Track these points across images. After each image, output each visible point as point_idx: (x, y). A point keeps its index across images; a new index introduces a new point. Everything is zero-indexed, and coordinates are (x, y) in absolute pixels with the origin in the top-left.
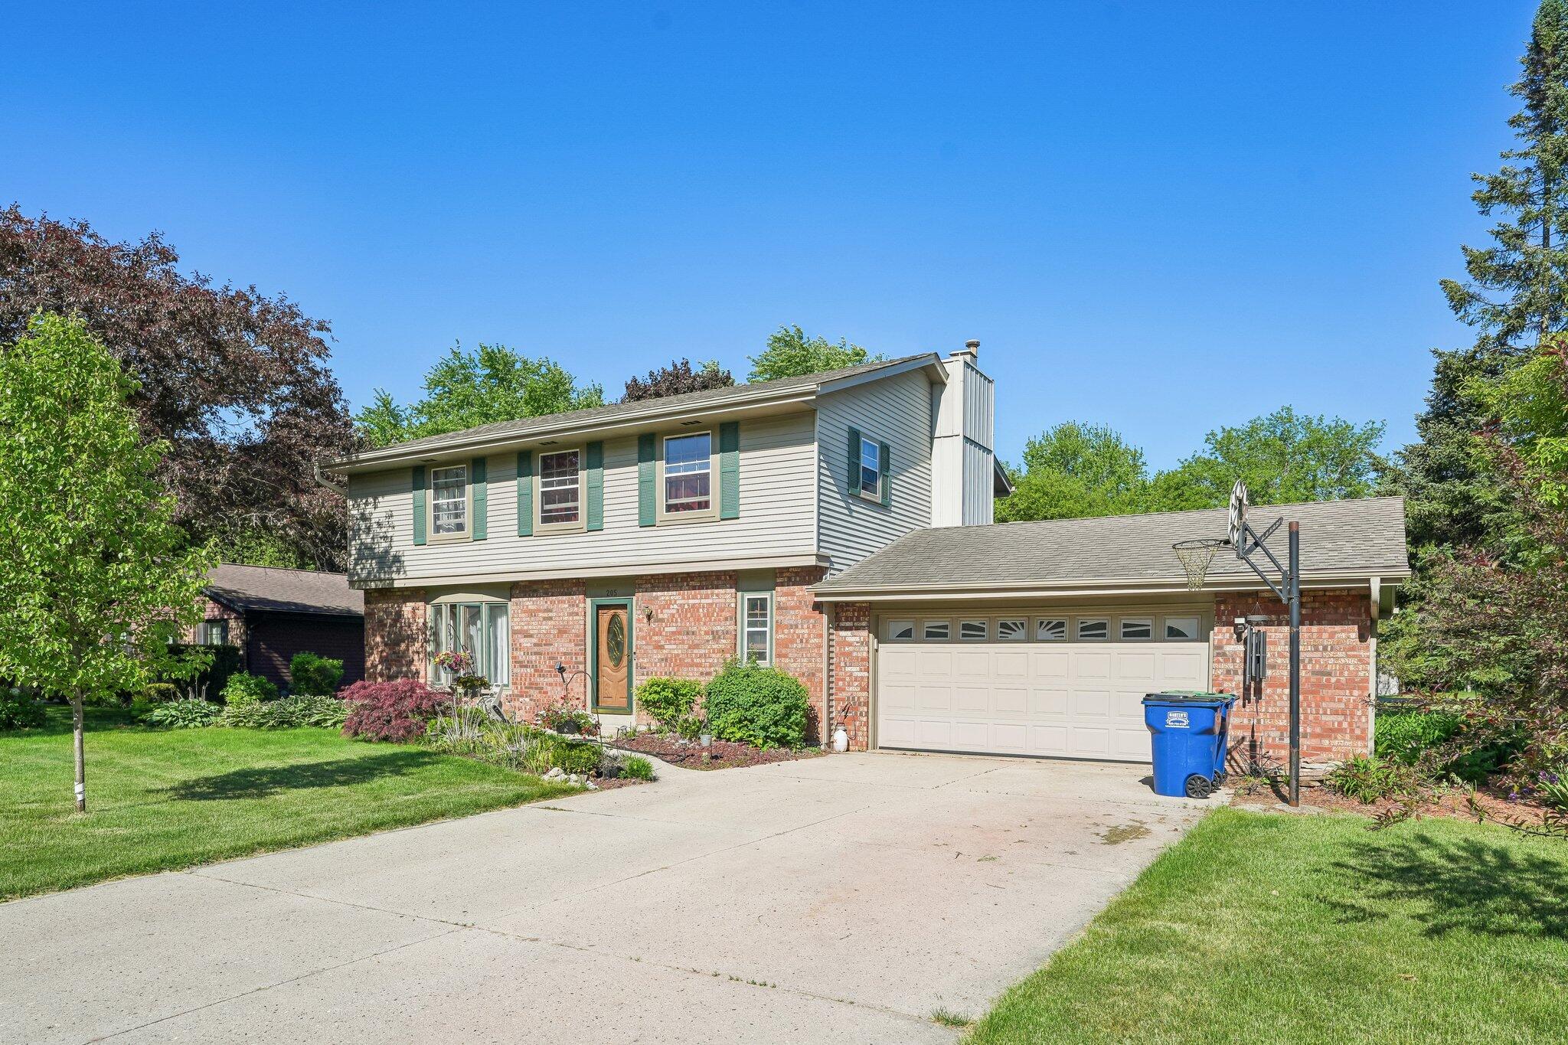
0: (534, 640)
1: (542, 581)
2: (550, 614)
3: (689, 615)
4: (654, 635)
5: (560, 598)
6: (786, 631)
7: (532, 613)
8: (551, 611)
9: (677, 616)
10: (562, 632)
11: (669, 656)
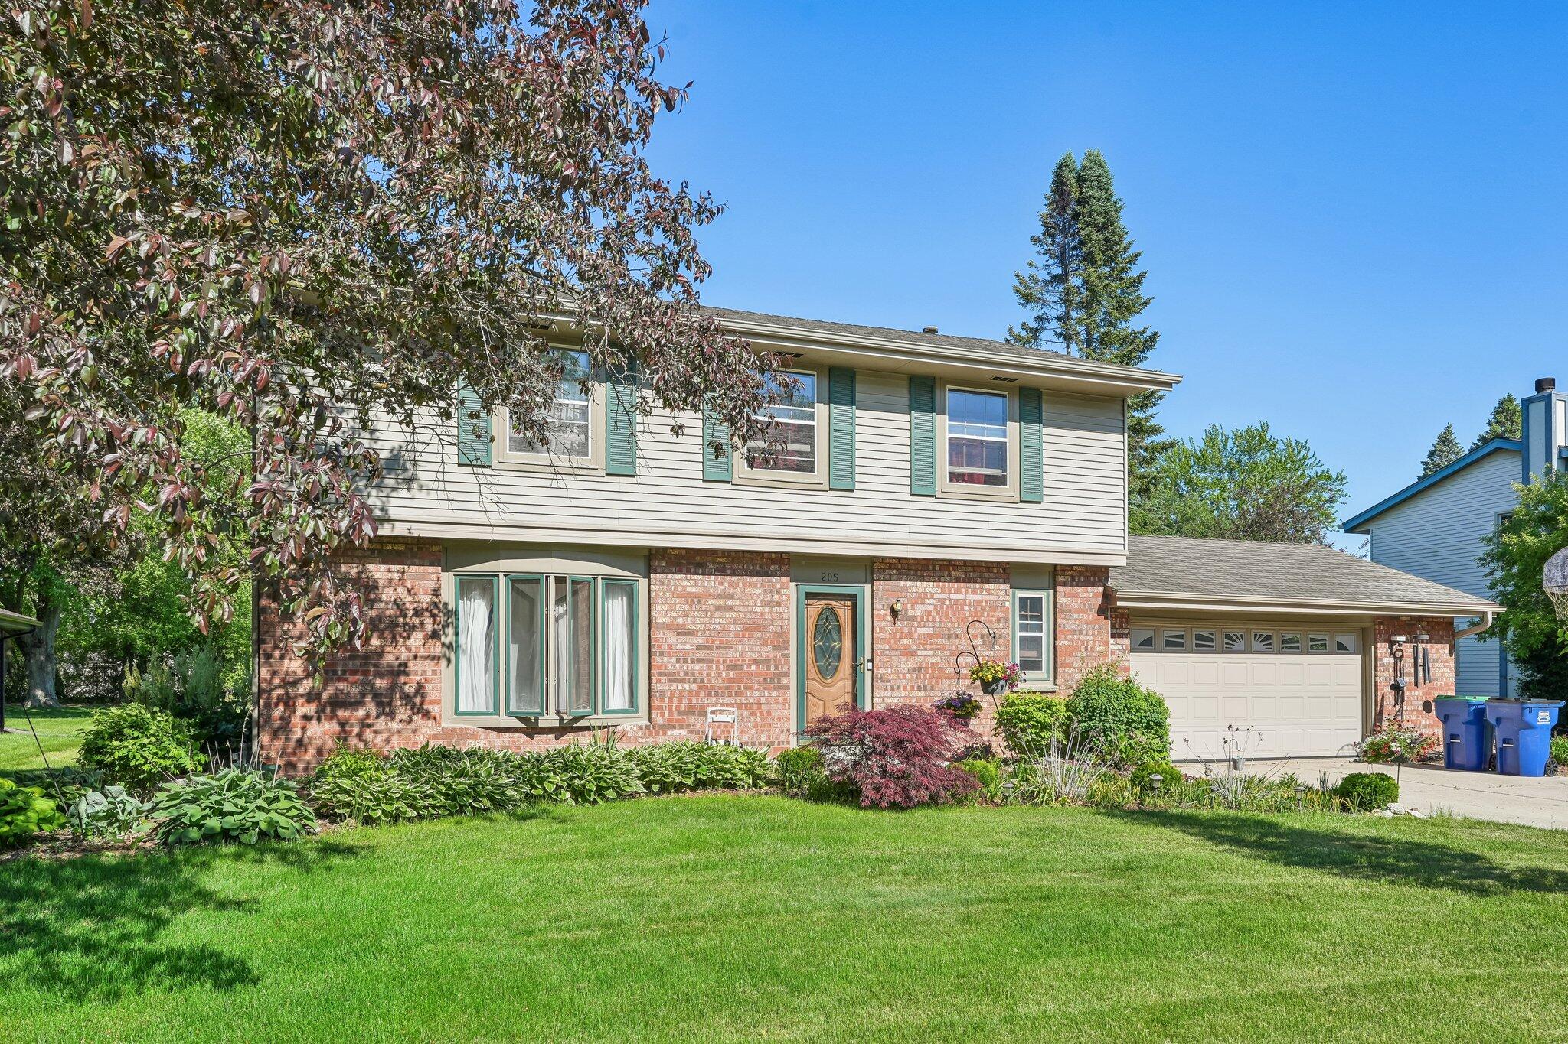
0: (699, 640)
1: (714, 552)
2: (730, 602)
3: (950, 613)
4: (901, 637)
5: (748, 579)
6: (1069, 637)
7: (692, 599)
8: (731, 597)
9: (934, 613)
10: (750, 629)
11: (924, 665)
